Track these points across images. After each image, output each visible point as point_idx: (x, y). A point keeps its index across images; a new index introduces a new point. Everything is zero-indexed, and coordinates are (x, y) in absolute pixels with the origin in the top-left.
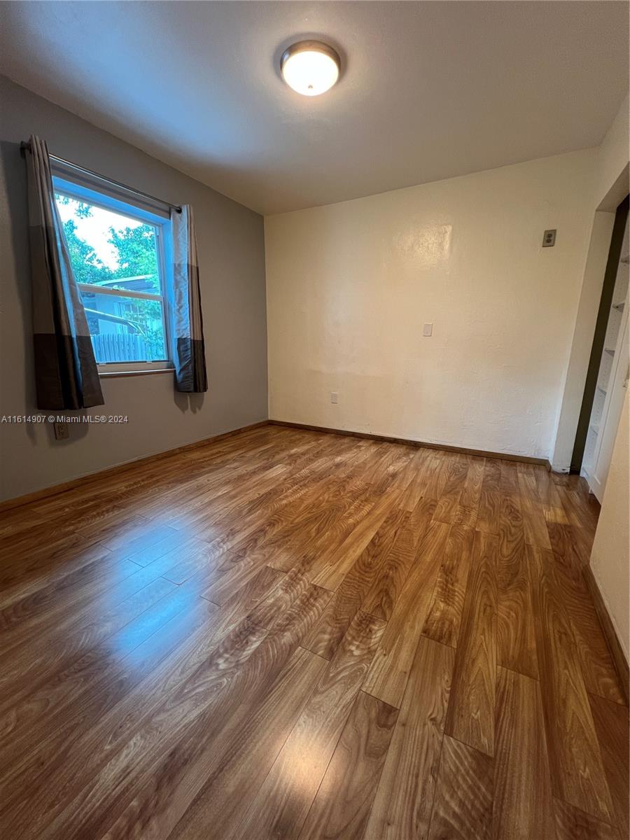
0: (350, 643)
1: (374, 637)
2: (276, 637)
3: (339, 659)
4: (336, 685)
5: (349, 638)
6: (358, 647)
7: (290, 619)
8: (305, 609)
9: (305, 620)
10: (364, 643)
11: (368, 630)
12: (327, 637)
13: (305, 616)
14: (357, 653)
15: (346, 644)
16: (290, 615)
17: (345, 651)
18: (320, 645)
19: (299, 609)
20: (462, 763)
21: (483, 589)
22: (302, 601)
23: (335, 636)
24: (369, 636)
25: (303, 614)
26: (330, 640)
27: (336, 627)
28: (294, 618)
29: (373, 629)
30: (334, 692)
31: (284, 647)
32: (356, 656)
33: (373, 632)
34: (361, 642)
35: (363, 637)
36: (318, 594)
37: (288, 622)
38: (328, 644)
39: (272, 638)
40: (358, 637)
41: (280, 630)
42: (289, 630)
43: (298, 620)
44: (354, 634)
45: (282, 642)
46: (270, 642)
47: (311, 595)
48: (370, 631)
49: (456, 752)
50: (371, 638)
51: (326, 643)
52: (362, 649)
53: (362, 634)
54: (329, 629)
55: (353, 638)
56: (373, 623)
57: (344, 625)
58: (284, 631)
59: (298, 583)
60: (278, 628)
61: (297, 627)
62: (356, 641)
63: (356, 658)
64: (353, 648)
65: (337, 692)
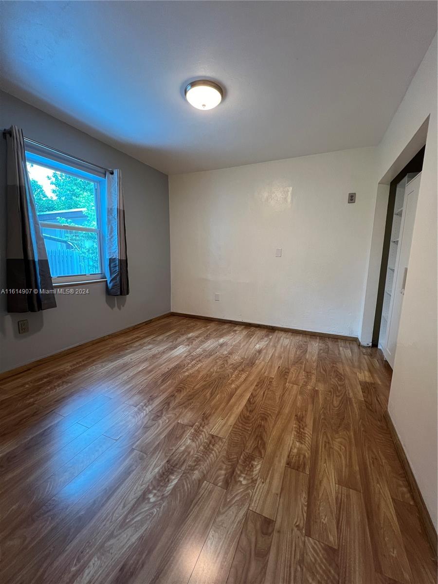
0: (239, 476)
1: (255, 470)
2: (188, 475)
3: (233, 488)
4: (232, 507)
5: (239, 472)
6: (244, 478)
7: (198, 461)
8: (206, 453)
9: (208, 461)
10: (250, 475)
11: (250, 465)
12: (223, 472)
13: (207, 458)
14: (244, 482)
15: (236, 476)
16: (197, 458)
17: (236, 482)
18: (219, 479)
19: (202, 453)
20: (318, 554)
21: (323, 431)
22: (204, 447)
23: (228, 471)
24: (252, 469)
25: (206, 456)
26: (226, 475)
27: (229, 465)
28: (200, 460)
29: (254, 464)
30: (232, 513)
31: (195, 482)
32: (244, 485)
33: (254, 466)
34: (246, 474)
35: (248, 471)
36: (215, 441)
37: (196, 463)
38: (224, 478)
39: (186, 476)
40: (244, 471)
41: (191, 469)
42: (197, 469)
43: (202, 461)
44: (242, 469)
45: (193, 479)
46: (185, 479)
47: (210, 442)
48: (252, 466)
49: (313, 548)
50: (253, 471)
51: (223, 477)
52: (248, 480)
53: (247, 468)
54: (224, 467)
55: (241, 472)
56: (254, 460)
57: (234, 462)
58: (194, 470)
59: (201, 434)
60: (190, 468)
61: (202, 466)
62: (243, 473)
63: (244, 487)
64: (241, 479)
65: (233, 512)
